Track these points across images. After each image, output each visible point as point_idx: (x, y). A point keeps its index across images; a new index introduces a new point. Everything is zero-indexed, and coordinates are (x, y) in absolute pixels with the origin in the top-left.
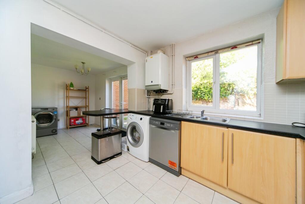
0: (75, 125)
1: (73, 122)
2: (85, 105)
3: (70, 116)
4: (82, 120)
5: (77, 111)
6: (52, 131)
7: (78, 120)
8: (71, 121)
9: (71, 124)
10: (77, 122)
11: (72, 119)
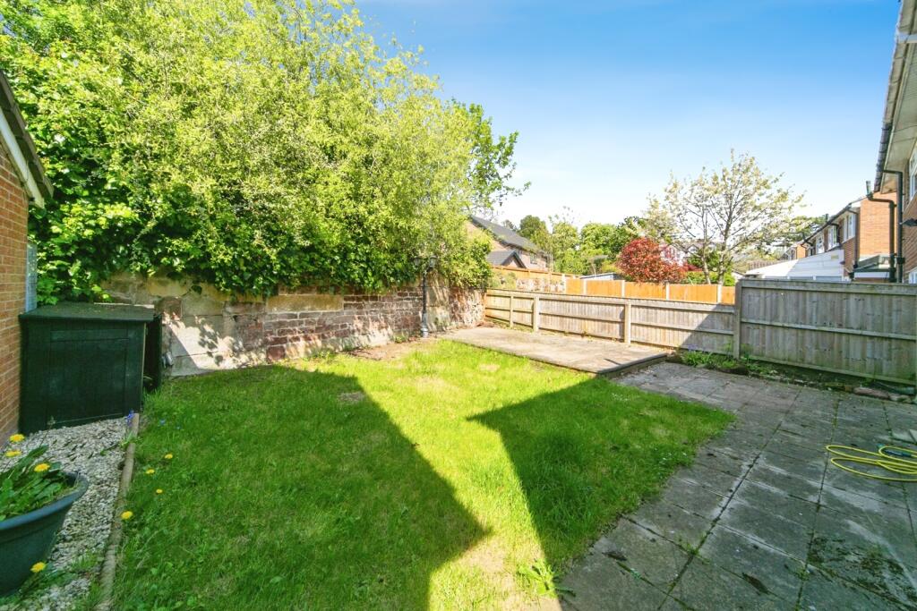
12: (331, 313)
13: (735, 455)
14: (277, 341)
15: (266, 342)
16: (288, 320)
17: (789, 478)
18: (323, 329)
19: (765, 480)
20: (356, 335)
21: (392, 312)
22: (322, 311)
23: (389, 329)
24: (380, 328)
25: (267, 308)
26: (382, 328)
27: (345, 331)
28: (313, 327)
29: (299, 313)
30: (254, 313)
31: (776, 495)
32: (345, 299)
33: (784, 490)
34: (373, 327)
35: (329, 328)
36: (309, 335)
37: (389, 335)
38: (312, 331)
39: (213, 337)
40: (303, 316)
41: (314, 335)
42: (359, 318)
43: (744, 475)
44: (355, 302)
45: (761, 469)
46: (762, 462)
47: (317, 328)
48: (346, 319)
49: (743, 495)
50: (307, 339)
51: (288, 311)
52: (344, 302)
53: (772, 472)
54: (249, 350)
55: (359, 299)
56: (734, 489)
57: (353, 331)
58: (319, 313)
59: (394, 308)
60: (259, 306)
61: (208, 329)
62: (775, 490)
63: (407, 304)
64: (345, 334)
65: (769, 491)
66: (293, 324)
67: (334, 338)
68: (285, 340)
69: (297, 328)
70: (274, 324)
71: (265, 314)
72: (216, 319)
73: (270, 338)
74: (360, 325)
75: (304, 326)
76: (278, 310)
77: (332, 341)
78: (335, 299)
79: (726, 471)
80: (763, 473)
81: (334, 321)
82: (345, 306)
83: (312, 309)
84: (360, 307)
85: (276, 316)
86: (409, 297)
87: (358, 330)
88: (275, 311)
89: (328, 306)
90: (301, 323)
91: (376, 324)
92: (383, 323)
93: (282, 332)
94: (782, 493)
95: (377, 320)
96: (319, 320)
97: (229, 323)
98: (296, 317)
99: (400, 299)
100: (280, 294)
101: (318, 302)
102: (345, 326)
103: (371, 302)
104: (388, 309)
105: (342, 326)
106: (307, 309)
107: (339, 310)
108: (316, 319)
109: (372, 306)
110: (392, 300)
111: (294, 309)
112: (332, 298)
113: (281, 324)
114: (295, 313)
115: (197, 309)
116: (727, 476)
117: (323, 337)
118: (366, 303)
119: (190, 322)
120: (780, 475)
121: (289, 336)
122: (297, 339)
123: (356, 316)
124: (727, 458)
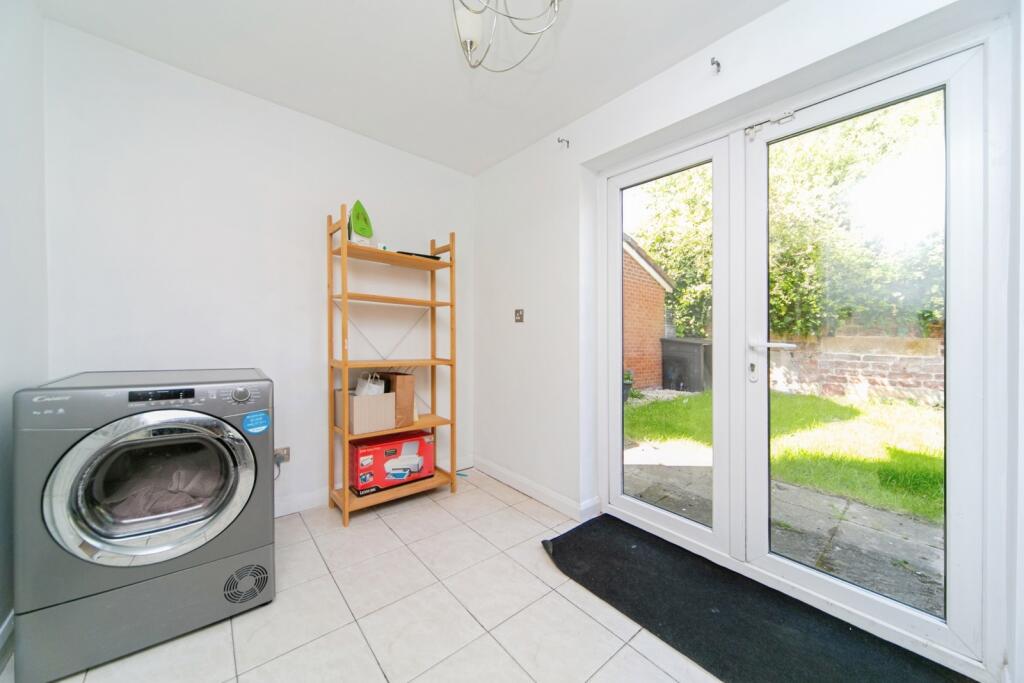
0: (378, 490)
1: (368, 469)
2: (429, 357)
3: (351, 432)
4: (420, 453)
5: (392, 395)
6: (231, 584)
7: (396, 454)
8: (357, 460)
9: (361, 483)
10: (391, 466)
11: (361, 450)
12: (914, 359)
14: (834, 378)
15: (821, 378)
16: (849, 362)
18: (901, 375)
22: (899, 356)
25: (821, 348)
28: (887, 372)
29: (862, 356)
30: (809, 352)
35: (911, 374)
36: (877, 379)
38: (882, 376)
40: (868, 358)
41: (888, 381)
47: (891, 374)
50: (874, 382)
51: (848, 353)
54: (803, 382)
58: (894, 358)
60: (812, 346)
66: (855, 366)
67: (920, 386)
68: (844, 380)
69: (860, 370)
70: (832, 363)
71: (820, 353)
73: (826, 375)
75: (870, 369)
76: (835, 351)
78: (922, 344)
83: (883, 352)
85: (832, 356)
88: (832, 351)
89: (910, 351)
90: (865, 365)
93: (841, 372)
96: (896, 365)
97: (784, 357)
98: (859, 359)
100: (837, 336)
101: (891, 345)
105: (939, 377)
106: (874, 352)
107: (933, 357)
108: (891, 364)
111: (856, 350)
112: (916, 343)
113: (839, 364)
114: (857, 355)
121: (850, 378)
122: (859, 381)
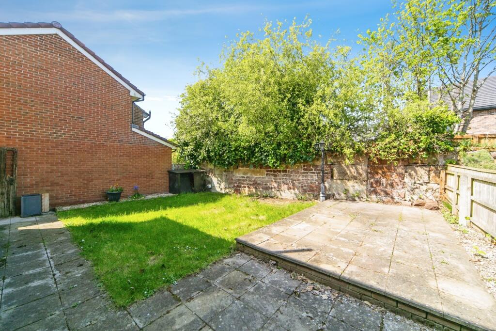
12: (260, 177)
13: (69, 274)
14: (238, 186)
15: (234, 186)
16: (242, 179)
17: (27, 283)
18: (256, 185)
19: (40, 273)
20: (273, 190)
21: (298, 180)
22: (255, 176)
23: (296, 190)
24: (289, 189)
25: (234, 173)
26: (291, 189)
27: (267, 187)
28: (252, 183)
29: (246, 176)
30: (231, 175)
31: (28, 270)
32: (267, 171)
33: (26, 275)
34: (284, 187)
35: (259, 184)
36: (250, 186)
37: (296, 194)
38: (251, 185)
39: (220, 182)
40: (247, 177)
41: (251, 187)
42: (275, 182)
43: (53, 269)
44: (272, 173)
45: (47, 277)
46: (50, 281)
47: (253, 184)
48: (267, 181)
49: (44, 261)
50: (249, 187)
51: (242, 175)
52: (266, 173)
53: (39, 279)
54: (229, 188)
55: (274, 171)
56: (51, 260)
57: (272, 188)
59: (300, 178)
60: (232, 172)
61: (219, 179)
62: (31, 272)
63: (312, 176)
64: (267, 189)
65: (33, 269)
66: (244, 180)
67: (261, 189)
68: (240, 187)
69: (245, 183)
70: (237, 180)
71: (234, 175)
72: (221, 175)
73: (236, 185)
74: (276, 185)
75: (248, 182)
76: (238, 174)
77: (260, 191)
78: (261, 171)
79: (63, 265)
80: (43, 276)
81: (262, 182)
82: (267, 174)
83: (251, 175)
84: (276, 176)
85: (238, 177)
86: (313, 171)
87: (275, 188)
88: (237, 175)
89: (258, 174)
90: (246, 180)
91: (286, 186)
92: (291, 186)
93: (240, 183)
94: (26, 273)
95: (287, 184)
96: (254, 180)
97: (224, 178)
98: (244, 177)
99: (305, 173)
100: (239, 168)
101: (253, 172)
102: (267, 184)
103: (282, 174)
104: (295, 178)
105: (265, 184)
106: (249, 175)
107: (264, 176)
108: (253, 179)
109: (283, 176)
110: (298, 172)
111: (244, 174)
112: (260, 171)
113: (239, 180)
115: (217, 172)
116: (60, 263)
117: (256, 188)
118: (279, 174)
119: (215, 177)
120: (32, 281)
121: (242, 186)
122: (245, 187)
123: (274, 180)
124: (71, 270)
